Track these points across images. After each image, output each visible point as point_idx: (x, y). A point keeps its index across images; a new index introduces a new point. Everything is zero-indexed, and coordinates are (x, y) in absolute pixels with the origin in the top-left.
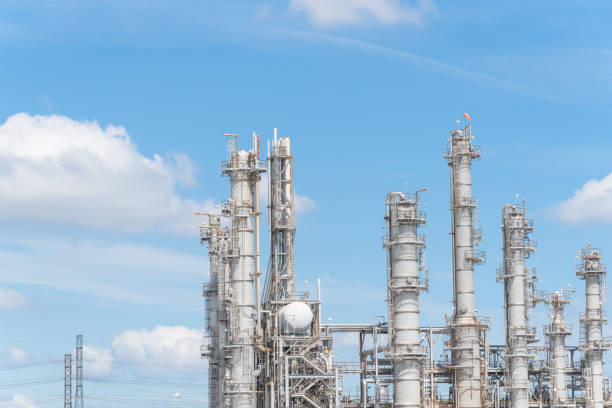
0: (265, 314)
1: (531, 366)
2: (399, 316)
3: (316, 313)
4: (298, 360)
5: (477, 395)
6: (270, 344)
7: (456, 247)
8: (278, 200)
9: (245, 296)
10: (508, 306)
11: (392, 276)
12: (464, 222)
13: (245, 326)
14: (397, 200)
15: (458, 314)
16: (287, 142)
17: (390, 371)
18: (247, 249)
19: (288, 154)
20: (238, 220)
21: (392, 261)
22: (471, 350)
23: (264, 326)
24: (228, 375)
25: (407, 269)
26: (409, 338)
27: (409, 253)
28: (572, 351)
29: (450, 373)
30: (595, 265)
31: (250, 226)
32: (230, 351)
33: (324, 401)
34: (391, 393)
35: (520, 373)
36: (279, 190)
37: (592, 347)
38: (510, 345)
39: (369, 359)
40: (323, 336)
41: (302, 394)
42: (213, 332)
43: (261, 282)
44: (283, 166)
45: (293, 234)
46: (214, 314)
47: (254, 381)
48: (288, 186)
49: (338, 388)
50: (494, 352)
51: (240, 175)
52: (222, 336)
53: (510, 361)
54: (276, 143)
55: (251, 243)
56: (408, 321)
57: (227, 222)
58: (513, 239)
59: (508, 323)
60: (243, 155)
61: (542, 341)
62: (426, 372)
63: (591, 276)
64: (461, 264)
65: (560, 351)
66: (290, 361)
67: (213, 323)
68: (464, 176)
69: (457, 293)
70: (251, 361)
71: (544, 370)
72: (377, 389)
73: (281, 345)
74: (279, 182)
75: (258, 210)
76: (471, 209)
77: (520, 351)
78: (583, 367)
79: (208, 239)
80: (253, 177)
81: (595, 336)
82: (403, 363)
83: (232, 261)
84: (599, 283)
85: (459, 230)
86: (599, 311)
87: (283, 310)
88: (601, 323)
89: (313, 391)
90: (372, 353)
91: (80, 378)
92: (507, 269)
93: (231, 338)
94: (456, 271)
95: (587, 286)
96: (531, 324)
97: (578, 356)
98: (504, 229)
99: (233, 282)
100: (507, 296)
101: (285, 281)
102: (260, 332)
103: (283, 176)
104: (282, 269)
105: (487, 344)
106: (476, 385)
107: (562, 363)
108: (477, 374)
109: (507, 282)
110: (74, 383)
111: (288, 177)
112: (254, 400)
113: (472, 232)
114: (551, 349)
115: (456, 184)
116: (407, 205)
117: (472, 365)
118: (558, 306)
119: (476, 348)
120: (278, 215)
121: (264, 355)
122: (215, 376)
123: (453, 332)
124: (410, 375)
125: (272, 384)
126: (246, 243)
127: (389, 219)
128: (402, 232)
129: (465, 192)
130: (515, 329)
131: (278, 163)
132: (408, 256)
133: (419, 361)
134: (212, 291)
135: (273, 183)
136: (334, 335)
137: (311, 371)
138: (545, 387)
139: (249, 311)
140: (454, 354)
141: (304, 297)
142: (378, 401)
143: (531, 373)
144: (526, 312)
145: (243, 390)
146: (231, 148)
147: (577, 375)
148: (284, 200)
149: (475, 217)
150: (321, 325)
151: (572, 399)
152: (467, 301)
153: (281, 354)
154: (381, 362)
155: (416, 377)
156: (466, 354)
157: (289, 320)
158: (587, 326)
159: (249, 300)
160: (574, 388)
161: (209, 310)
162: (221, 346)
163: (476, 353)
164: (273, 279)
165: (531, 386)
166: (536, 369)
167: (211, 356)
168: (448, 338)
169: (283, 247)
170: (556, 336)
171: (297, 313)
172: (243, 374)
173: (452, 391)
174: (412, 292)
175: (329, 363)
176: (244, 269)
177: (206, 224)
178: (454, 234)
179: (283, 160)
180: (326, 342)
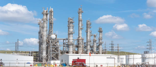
0: (48, 36)
1: (90, 46)
2: (70, 37)
3: (56, 36)
4: (53, 44)
5: (82, 50)
6: (49, 41)
7: (79, 27)
8: (51, 18)
9: (45, 34)
10: (87, 36)
11: (69, 31)
12: (80, 23)
13: (45, 38)
14: (70, 19)
15: (79, 37)
16: (52, 9)
17: (68, 46)
18: (45, 26)
19: (53, 11)
20: (44, 21)
21: (69, 28)
22: (81, 43)
23: (48, 38)
24: (42, 46)
25: (71, 30)
26: (71, 41)
27: (71, 27)
28: (97, 44)
29: (78, 47)
30: (101, 30)
31: (46, 22)
32: (42, 42)
33: (57, 51)
34: (68, 49)
35: (89, 47)
36: (51, 17)
37: (100, 43)
38: (87, 42)
39: (65, 44)
40: (57, 40)
41: (54, 49)
42: (40, 39)
43: (48, 31)
44: (52, 13)
45: (53, 24)
46: (40, 36)
47: (46, 47)
48: (52, 16)
49: (60, 49)
50: (84, 43)
51: (45, 14)
52: (41, 40)
53: (87, 45)
54: (51, 9)
55: (46, 25)
56: (71, 38)
57: (42, 21)
58: (88, 26)
59: (87, 39)
60: (45, 11)
61: (92, 42)
62: (74, 46)
63: (100, 32)
64: (80, 29)
65: (95, 43)
66: (52, 44)
67: (40, 37)
68: (81, 15)
69: (79, 34)
70: (46, 44)
71: (92, 47)
72: (66, 49)
73: (51, 41)
74: (51, 16)
75: (47, 20)
76: (82, 21)
77: (89, 43)
78: (99, 46)
79: (39, 24)
80: (47, 15)
81: (101, 41)
82: (70, 45)
83: (43, 28)
84: (102, 33)
85: (80, 24)
86: (101, 37)
87: (51, 36)
88: (102, 39)
89: (55, 49)
90: (65, 43)
91: (18, 46)
92: (87, 30)
93: (42, 40)
94: (79, 30)
95: (100, 33)
96: (91, 39)
97: (98, 44)
98: (87, 24)
99: (43, 31)
100: (87, 34)
101: (52, 31)
102: (47, 39)
103: (52, 14)
104: (51, 29)
105: (84, 42)
106: (82, 49)
107: (95, 45)
108: (82, 47)
109: (87, 32)
110: (17, 47)
111: (52, 15)
112: (46, 50)
113: (82, 24)
114: (94, 43)
115: (79, 17)
116: (71, 20)
117: (81, 45)
118: (95, 36)
119: (82, 43)
120: (51, 21)
121: (48, 43)
122: (40, 46)
123: (78, 40)
124: (71, 47)
125: (49, 48)
126: (45, 25)
127: (68, 22)
128: (70, 24)
129: (81, 18)
130: (88, 40)
131: (51, 12)
132: (71, 28)
133: (73, 45)
134: (40, 33)
135: (50, 15)
136: (59, 40)
137: (55, 46)
138: (93, 49)
139: (46, 36)
140: (78, 44)
141: (54, 34)
142: (66, 51)
143: (90, 47)
144: (90, 37)
145: (44, 49)
146: (43, 10)
147: (98, 47)
148: (52, 18)
149: (82, 22)
150: (57, 39)
151: (97, 51)
152: (80, 35)
153: (51, 43)
154: (67, 45)
155: (72, 47)
156: (80, 44)
157: (52, 37)
158: (99, 40)
159: (46, 34)
160: (97, 49)
161: (39, 35)
162: (41, 41)
163: (82, 44)
164: (50, 31)
165: (90, 49)
166: (91, 46)
167: (39, 43)
168: (77, 41)
169: (51, 26)
170: (94, 41)
171: (53, 36)
172: (44, 46)
173: (78, 49)
174: (72, 34)
175: (58, 45)
176: (45, 29)
177: (39, 22)
178: (79, 24)
179: (52, 12)
180: (58, 41)
